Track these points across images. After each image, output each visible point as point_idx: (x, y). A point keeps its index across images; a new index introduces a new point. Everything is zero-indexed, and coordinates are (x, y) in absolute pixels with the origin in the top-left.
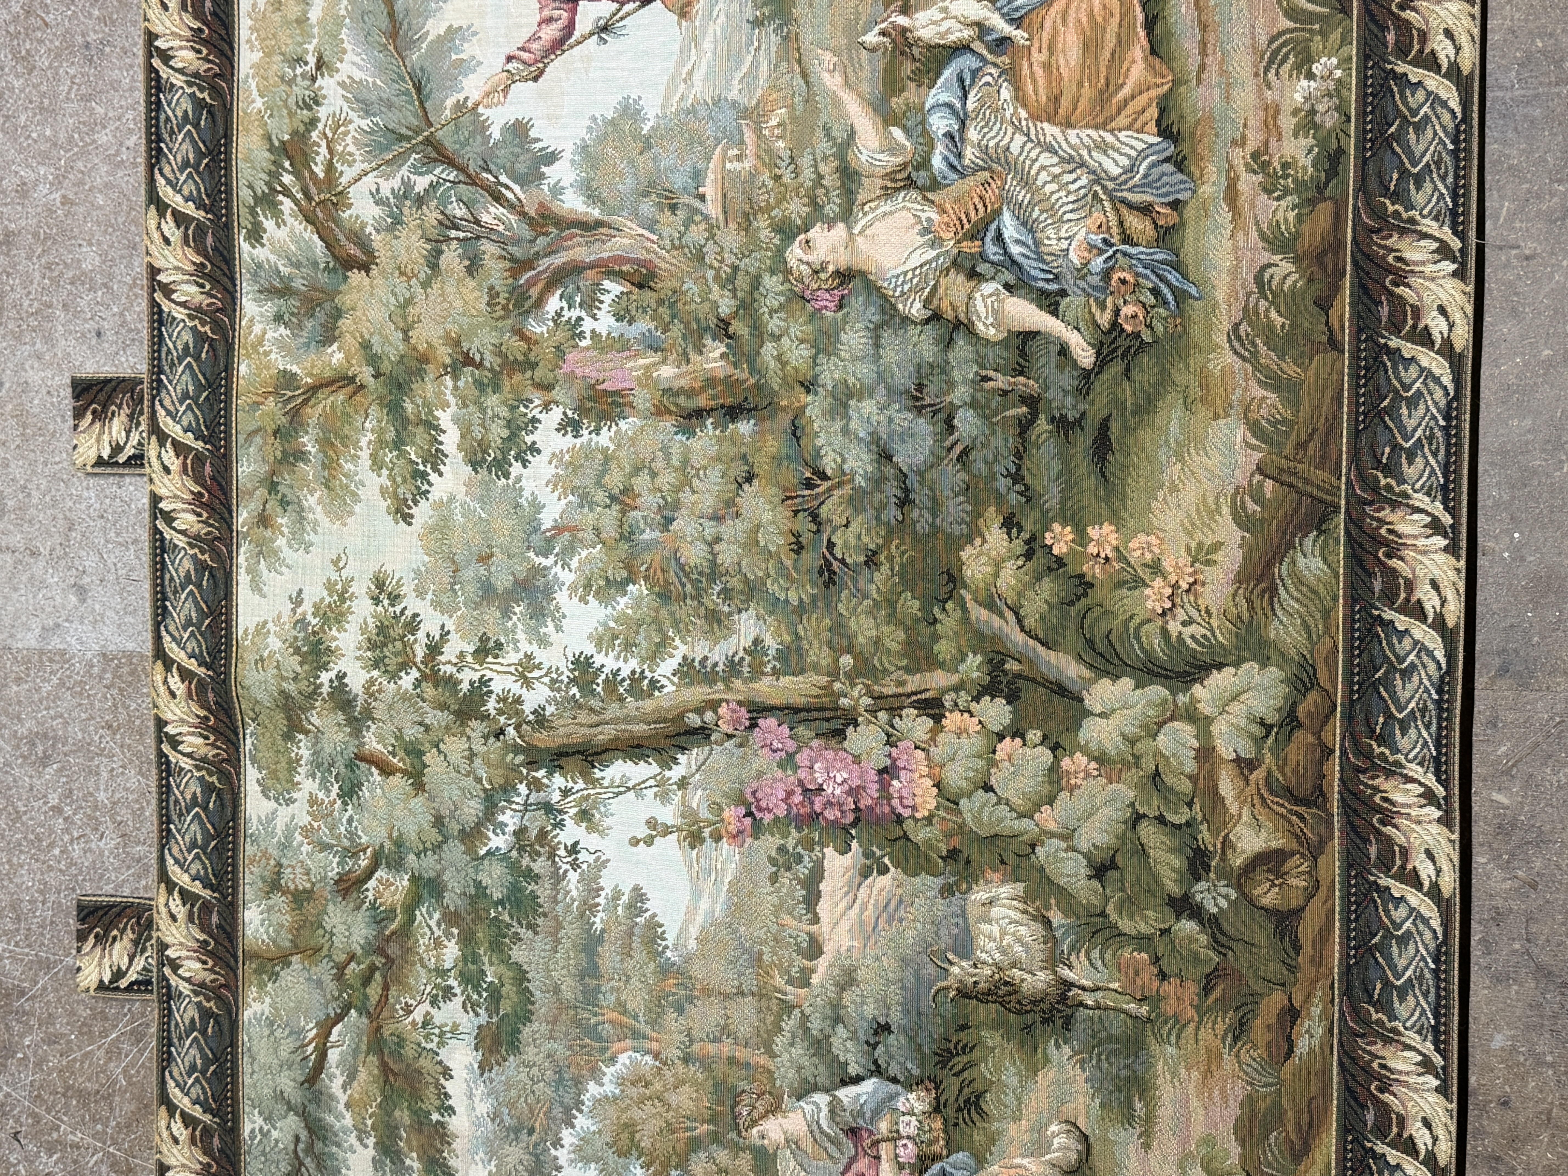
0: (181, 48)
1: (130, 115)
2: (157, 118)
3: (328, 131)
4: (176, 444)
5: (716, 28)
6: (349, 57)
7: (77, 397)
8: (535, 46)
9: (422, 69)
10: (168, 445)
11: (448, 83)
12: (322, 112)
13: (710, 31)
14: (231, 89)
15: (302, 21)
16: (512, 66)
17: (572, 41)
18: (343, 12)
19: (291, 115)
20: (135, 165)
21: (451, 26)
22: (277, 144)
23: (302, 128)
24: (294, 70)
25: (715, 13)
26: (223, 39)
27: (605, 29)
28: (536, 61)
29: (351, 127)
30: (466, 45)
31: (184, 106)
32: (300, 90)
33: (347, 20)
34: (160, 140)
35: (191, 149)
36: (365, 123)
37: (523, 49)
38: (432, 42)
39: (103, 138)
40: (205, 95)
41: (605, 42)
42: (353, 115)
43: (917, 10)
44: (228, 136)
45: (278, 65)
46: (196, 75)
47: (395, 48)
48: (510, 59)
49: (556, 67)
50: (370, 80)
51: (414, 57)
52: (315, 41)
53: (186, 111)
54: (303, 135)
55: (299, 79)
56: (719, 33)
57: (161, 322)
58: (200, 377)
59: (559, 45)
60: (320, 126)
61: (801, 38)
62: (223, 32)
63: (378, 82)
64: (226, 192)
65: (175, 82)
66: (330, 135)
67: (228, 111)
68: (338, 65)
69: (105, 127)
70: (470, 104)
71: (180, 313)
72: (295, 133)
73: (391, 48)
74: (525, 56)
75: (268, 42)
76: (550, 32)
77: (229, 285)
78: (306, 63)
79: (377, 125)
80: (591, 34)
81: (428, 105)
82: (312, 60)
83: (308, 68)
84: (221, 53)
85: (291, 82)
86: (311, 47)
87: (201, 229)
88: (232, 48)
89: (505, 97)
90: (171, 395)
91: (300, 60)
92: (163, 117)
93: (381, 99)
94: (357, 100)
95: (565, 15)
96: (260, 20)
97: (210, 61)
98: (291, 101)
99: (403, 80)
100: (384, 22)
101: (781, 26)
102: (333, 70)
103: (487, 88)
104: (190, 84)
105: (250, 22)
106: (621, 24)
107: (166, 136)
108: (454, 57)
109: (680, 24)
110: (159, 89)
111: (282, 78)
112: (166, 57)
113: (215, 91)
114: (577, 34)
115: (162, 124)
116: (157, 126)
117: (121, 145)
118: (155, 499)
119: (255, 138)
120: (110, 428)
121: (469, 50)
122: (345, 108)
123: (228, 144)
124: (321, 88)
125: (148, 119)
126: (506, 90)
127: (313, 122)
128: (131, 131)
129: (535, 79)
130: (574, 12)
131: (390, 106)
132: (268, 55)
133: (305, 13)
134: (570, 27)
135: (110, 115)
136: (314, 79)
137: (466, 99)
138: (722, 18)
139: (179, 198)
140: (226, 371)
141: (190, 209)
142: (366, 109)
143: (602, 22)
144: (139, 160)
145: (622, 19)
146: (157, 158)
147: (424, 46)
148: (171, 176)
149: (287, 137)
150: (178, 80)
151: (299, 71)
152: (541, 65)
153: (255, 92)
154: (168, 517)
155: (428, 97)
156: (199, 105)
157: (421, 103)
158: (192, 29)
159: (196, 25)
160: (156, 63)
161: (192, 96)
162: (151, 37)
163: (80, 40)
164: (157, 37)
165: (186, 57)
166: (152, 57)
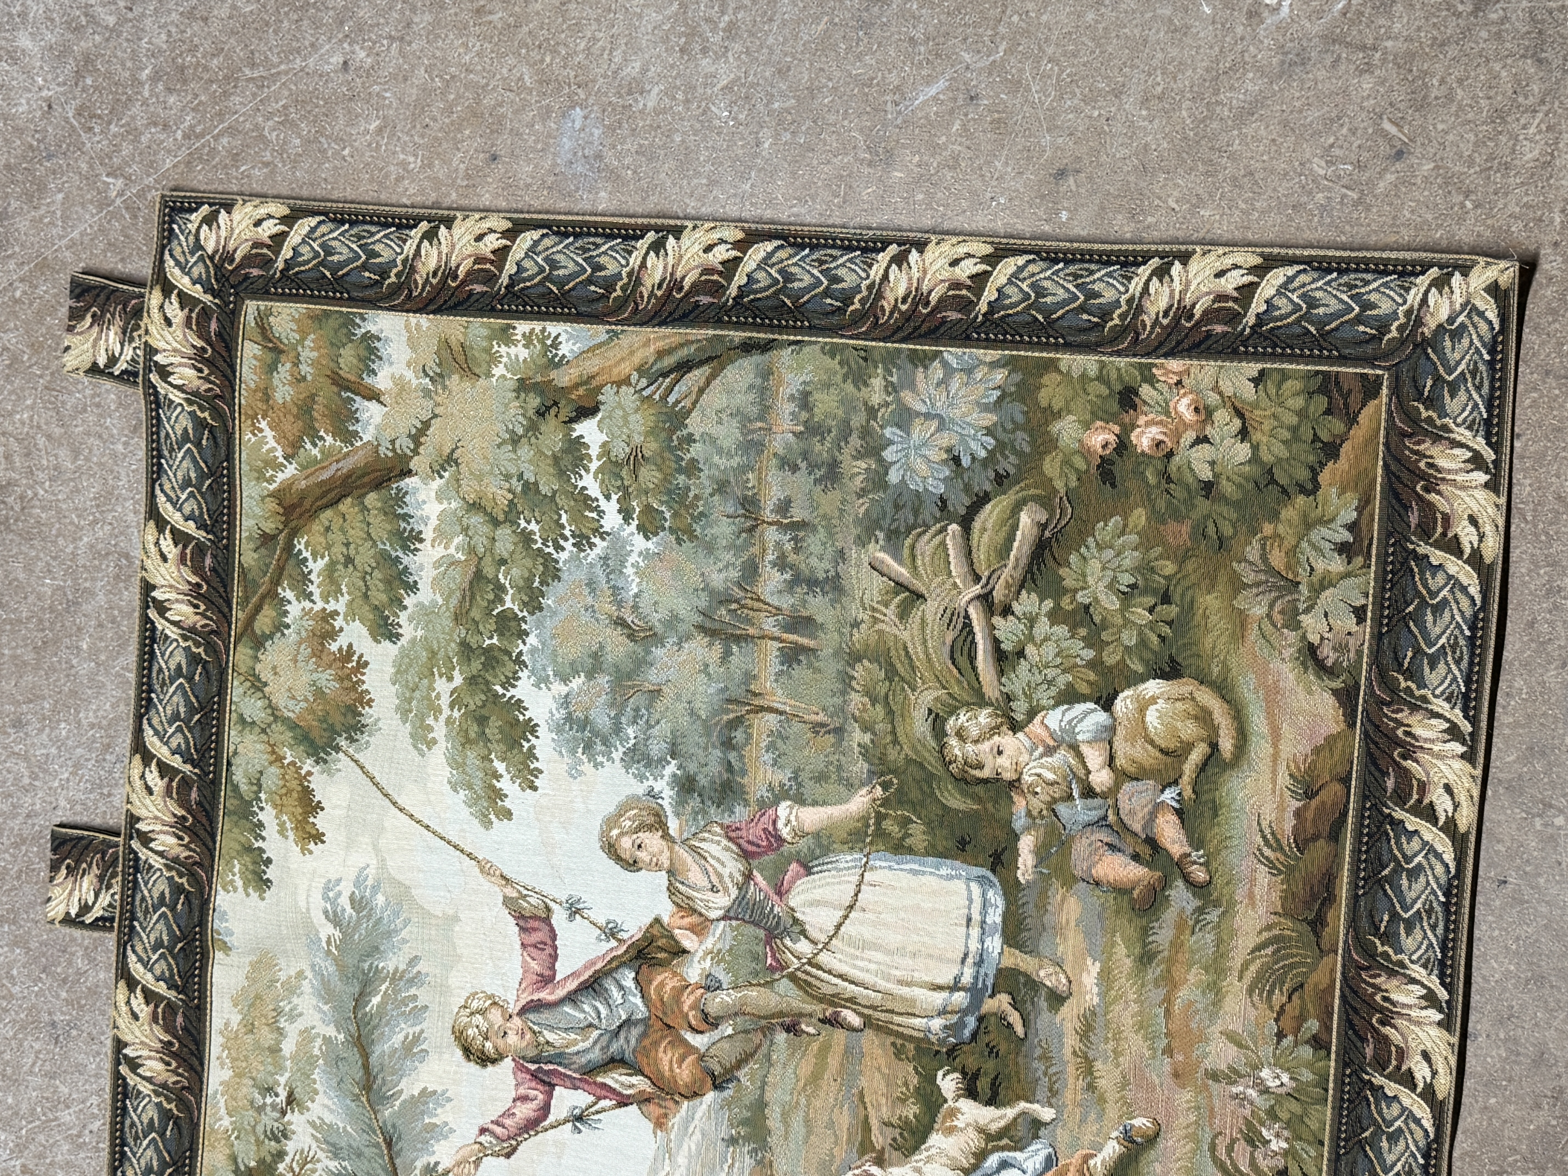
0: (150, 1058)
1: (94, 1100)
2: (122, 1123)
3: (294, 1165)
5: (692, 1143)
6: (320, 1098)
8: (508, 1122)
9: (394, 1126)
11: (419, 1146)
12: (290, 1147)
13: (685, 1147)
14: (199, 1104)
15: (275, 1050)
16: (485, 1139)
17: (546, 1123)
18: (316, 1052)
19: (259, 1143)
20: (97, 1150)
21: (425, 1089)
22: (242, 1168)
23: (269, 1159)
24: (264, 1098)
25: (691, 1130)
26: (192, 1054)
27: (579, 1118)
28: (509, 1138)
29: (319, 1166)
30: (439, 1111)
31: (150, 1114)
32: (269, 1120)
33: (321, 1061)
34: (124, 1144)
35: (155, 1157)
36: (333, 1165)
37: (497, 1123)
38: (405, 1101)
39: (67, 1116)
40: (172, 1106)
41: (580, 1132)
42: (321, 1155)
43: (891, 1165)
44: (193, 1148)
45: (247, 1090)
46: (164, 1086)
47: (369, 1101)
48: (483, 1131)
49: (528, 1147)
50: (341, 1125)
51: (387, 1113)
52: (287, 1075)
53: (152, 1119)
54: (270, 1166)
55: (268, 1109)
56: (693, 1147)
59: (532, 1126)
60: (288, 1159)
61: (775, 1165)
62: (193, 1048)
63: (349, 1128)
65: (142, 1089)
66: (297, 1170)
67: (194, 1126)
68: (309, 1104)
69: (68, 1107)
70: (440, 1169)
72: (261, 1162)
73: (364, 1099)
74: (498, 1130)
75: (239, 1063)
76: (525, 1111)
78: (277, 1095)
79: (345, 1168)
80: (566, 1121)
81: (398, 1161)
82: (283, 1095)
83: (278, 1100)
84: (191, 1068)
85: (260, 1109)
86: (282, 1080)
88: (202, 1064)
89: (476, 1168)
91: (269, 1090)
92: (128, 1122)
93: (350, 1146)
94: (327, 1142)
95: (541, 1097)
96: (232, 1041)
97: (179, 1075)
98: (260, 1129)
99: (374, 1132)
100: (359, 1074)
101: (755, 1151)
102: (303, 1109)
103: (459, 1157)
104: (157, 1094)
105: (221, 1040)
106: (596, 1117)
107: (130, 1141)
108: (427, 1121)
109: (655, 1133)
110: (126, 1096)
111: (252, 1103)
112: (134, 1065)
113: (181, 1102)
114: (551, 1119)
115: (127, 1129)
116: (122, 1130)
117: (84, 1126)
119: (221, 1157)
121: (442, 1116)
122: (314, 1146)
123: (193, 1158)
124: (290, 1123)
125: (113, 1123)
126: (478, 1162)
127: (280, 1155)
128: (94, 1117)
129: (508, 1156)
130: (550, 1095)
131: (359, 1155)
132: (239, 1075)
133: (279, 1042)
134: (545, 1109)
135: (75, 1096)
136: (284, 1113)
137: (437, 1164)
138: (698, 1136)
142: (335, 1152)
143: (577, 1112)
144: (101, 1145)
145: (598, 1112)
146: (121, 1161)
147: (397, 1103)
149: (253, 1164)
150: (145, 1088)
151: (269, 1100)
152: (514, 1143)
153: (223, 1111)
155: (398, 1154)
156: (165, 1115)
157: (391, 1158)
158: (161, 1041)
159: (166, 1038)
160: (124, 1069)
161: (159, 1105)
162: (119, 1045)
163: (46, 1017)
164: (126, 1045)
165: (153, 1067)
166: (119, 1064)
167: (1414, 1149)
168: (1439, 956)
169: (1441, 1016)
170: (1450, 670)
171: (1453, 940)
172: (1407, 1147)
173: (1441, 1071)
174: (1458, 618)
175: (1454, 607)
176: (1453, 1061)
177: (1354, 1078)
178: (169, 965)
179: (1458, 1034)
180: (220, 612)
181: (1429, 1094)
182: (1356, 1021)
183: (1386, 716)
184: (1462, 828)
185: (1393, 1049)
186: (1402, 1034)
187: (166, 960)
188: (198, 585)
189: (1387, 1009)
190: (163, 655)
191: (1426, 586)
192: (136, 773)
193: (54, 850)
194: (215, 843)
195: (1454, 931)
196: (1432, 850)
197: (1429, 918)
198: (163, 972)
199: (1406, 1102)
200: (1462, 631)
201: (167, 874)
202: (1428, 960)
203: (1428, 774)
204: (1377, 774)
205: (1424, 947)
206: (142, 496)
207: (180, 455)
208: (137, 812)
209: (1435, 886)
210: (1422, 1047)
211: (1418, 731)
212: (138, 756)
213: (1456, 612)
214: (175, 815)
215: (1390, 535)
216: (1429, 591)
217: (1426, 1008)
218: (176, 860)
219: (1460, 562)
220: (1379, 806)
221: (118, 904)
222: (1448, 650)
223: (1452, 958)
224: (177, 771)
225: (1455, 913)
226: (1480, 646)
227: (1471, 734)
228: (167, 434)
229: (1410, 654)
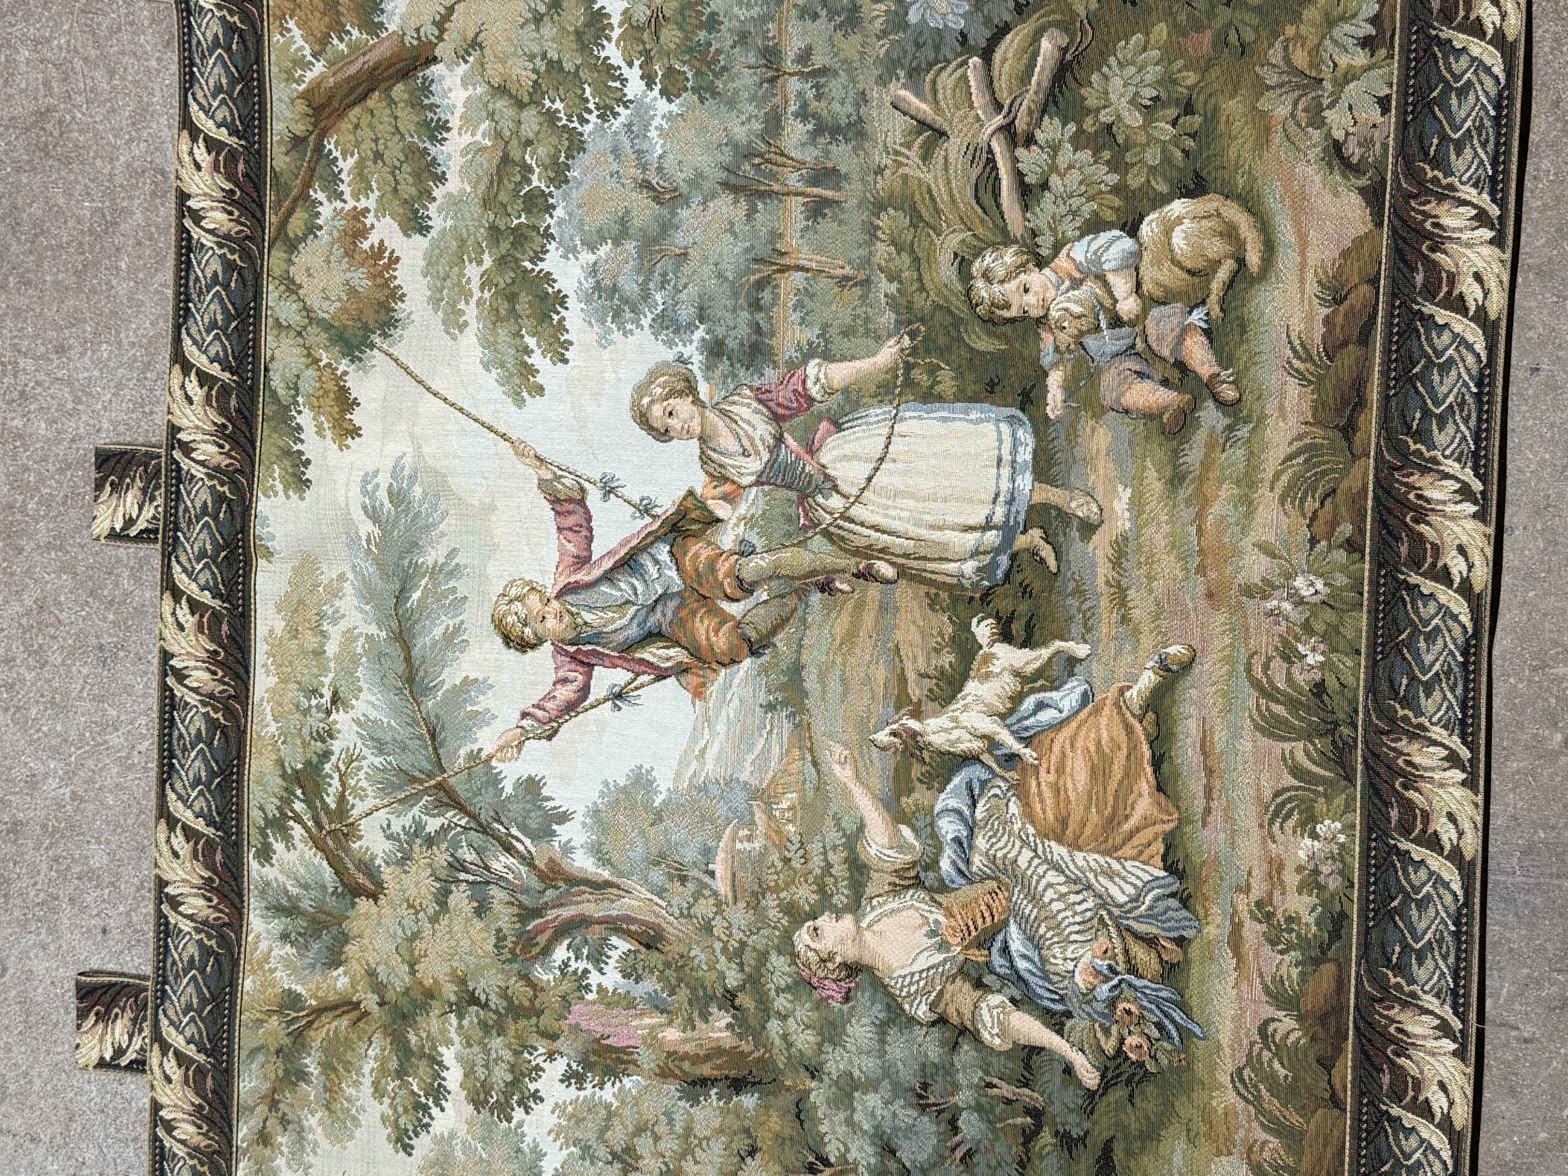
0: (196, 668)
1: (143, 720)
2: (170, 735)
3: (341, 765)
4: (178, 1055)
5: (730, 711)
6: (365, 695)
7: (81, 998)
8: (549, 705)
9: (437, 716)
10: (171, 1054)
11: (462, 734)
12: (336, 746)
13: (724, 713)
14: (245, 711)
15: (319, 653)
16: (527, 723)
17: (586, 703)
18: (359, 650)
19: (305, 745)
20: (146, 770)
21: (467, 677)
22: (289, 771)
23: (315, 759)
24: (309, 700)
25: (729, 697)
26: (238, 662)
27: (619, 696)
28: (551, 720)
29: (364, 763)
30: (481, 697)
31: (198, 724)
32: (315, 721)
33: (364, 659)
34: (172, 756)
35: (203, 767)
36: (378, 761)
37: (538, 706)
38: (447, 691)
39: (115, 739)
40: (219, 715)
41: (620, 709)
42: (366, 752)
43: (928, 716)
44: (240, 756)
45: (293, 693)
46: (211, 696)
47: (411, 692)
48: (524, 715)
49: (569, 729)
50: (385, 720)
51: (430, 704)
52: (331, 675)
53: (199, 730)
54: (316, 766)
55: (314, 710)
56: (732, 715)
57: (167, 934)
58: (205, 991)
59: (573, 707)
60: (334, 759)
61: (813, 726)
62: (239, 656)
63: (393, 723)
64: (237, 812)
65: (189, 700)
66: (343, 768)
67: (242, 733)
68: (354, 702)
69: (117, 730)
70: (483, 755)
71: (186, 926)
72: (308, 763)
73: (407, 692)
74: (540, 714)
75: (284, 669)
76: (565, 693)
77: (237, 901)
78: (322, 696)
79: (390, 763)
80: (606, 700)
81: (441, 751)
82: (328, 695)
83: (323, 701)
84: (237, 676)
85: (306, 712)
86: (327, 681)
87: (210, 845)
88: (248, 672)
89: (519, 752)
90: (175, 1005)
91: (315, 692)
92: (176, 734)
93: (395, 740)
94: (372, 739)
95: (580, 678)
96: (277, 647)
97: (225, 683)
98: (306, 731)
99: (418, 724)
100: (401, 668)
101: (793, 714)
102: (347, 707)
103: (501, 742)
104: (204, 704)
105: (266, 647)
106: (635, 693)
107: (178, 753)
108: (469, 708)
109: (693, 703)
110: (173, 707)
111: (297, 707)
112: (181, 676)
113: (229, 712)
114: (591, 698)
115: (175, 742)
116: (170, 743)
117: (133, 748)
118: (156, 1107)
119: (268, 763)
120: (113, 1029)
121: (485, 702)
122: (359, 744)
123: (241, 766)
124: (335, 722)
125: (161, 735)
126: (520, 746)
127: (326, 755)
128: (143, 737)
129: (549, 738)
130: (589, 676)
131: (404, 748)
132: (284, 681)
133: (322, 645)
134: (585, 690)
135: (123, 718)
136: (329, 713)
137: (480, 750)
138: (736, 702)
139: (189, 814)
140: (231, 985)
141: (200, 825)
142: (380, 748)
143: (617, 690)
145: (636, 688)
146: (169, 773)
147: (440, 694)
148: (182, 792)
149: (299, 766)
150: (192, 699)
151: (314, 702)
152: (555, 725)
153: (269, 718)
154: (169, 1127)
155: (442, 744)
156: (213, 725)
157: (435, 749)
158: (207, 651)
159: (212, 647)
160: (171, 681)
161: (206, 715)
162: (166, 656)
163: (93, 641)
164: (172, 656)
165: (200, 677)
166: (166, 675)
167: (1452, 647)
168: (1473, 448)
169: (1476, 508)
170: (1476, 154)
171: (1487, 430)
172: (1446, 646)
173: (1477, 563)
174: (1483, 99)
175: (1479, 88)
176: (1489, 551)
177: (1389, 578)
178: (213, 573)
179: (1493, 523)
180: (254, 216)
181: (1465, 589)
182: (1391, 521)
183: (1414, 209)
184: (1493, 316)
185: (1428, 546)
186: (1436, 531)
187: (210, 569)
188: (232, 192)
189: (1421, 506)
190: (199, 264)
191: (1450, 70)
192: (176, 383)
193: (98, 468)
194: (254, 449)
195: (1487, 421)
196: (1464, 342)
197: (1462, 411)
198: (207, 581)
199: (1443, 599)
200: (1487, 112)
201: (209, 483)
202: (1462, 453)
203: (1457, 265)
204: (1405, 270)
205: (1457, 441)
206: (175, 111)
207: (211, 61)
208: (177, 422)
209: (1467, 378)
210: (1457, 542)
211: (1446, 221)
212: (177, 366)
213: (1480, 93)
214: (215, 424)
215: (1412, 23)
216: (1453, 75)
217: (1460, 502)
218: (217, 468)
219: (1483, 44)
220: (1409, 303)
221: (161, 517)
222: (1474, 133)
223: (1485, 448)
224: (215, 379)
225: (1488, 402)
226: (1506, 125)
227: (1500, 218)
228: (199, 42)
229: (1435, 141)
